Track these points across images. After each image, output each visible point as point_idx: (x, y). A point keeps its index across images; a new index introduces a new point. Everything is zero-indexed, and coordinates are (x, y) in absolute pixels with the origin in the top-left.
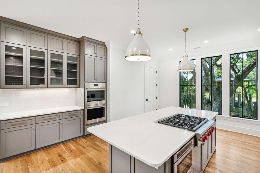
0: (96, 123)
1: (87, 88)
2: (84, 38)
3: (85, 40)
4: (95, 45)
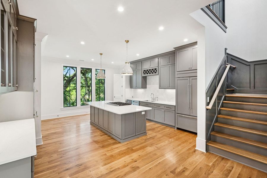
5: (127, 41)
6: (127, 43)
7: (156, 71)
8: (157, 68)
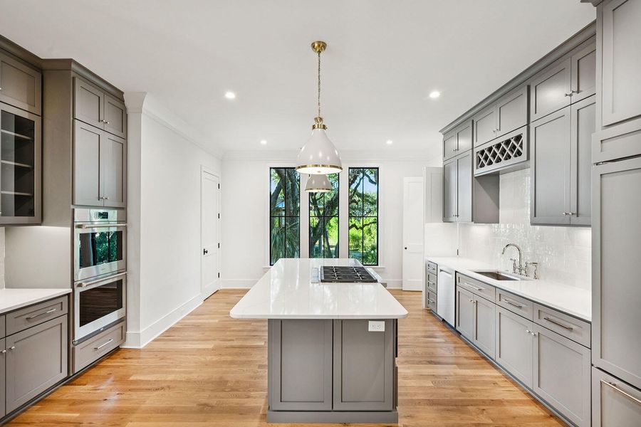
0: (103, 331)
1: (80, 227)
2: (73, 66)
3: (73, 74)
4: (101, 95)
5: (316, 45)
6: (319, 52)
7: (521, 146)
8: (524, 131)
